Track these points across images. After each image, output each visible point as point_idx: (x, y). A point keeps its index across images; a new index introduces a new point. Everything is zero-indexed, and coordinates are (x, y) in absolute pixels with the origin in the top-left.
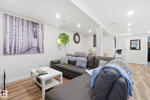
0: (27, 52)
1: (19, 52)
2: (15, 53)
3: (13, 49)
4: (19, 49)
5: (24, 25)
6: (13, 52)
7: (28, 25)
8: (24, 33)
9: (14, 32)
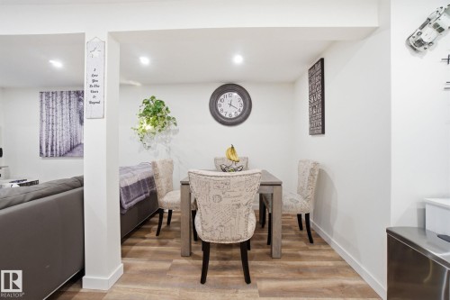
0: (69, 154)
1: (58, 153)
2: (52, 155)
3: (50, 149)
4: (58, 149)
5: (64, 102)
6: (49, 153)
7: (70, 101)
8: (64, 117)
9: (51, 118)
